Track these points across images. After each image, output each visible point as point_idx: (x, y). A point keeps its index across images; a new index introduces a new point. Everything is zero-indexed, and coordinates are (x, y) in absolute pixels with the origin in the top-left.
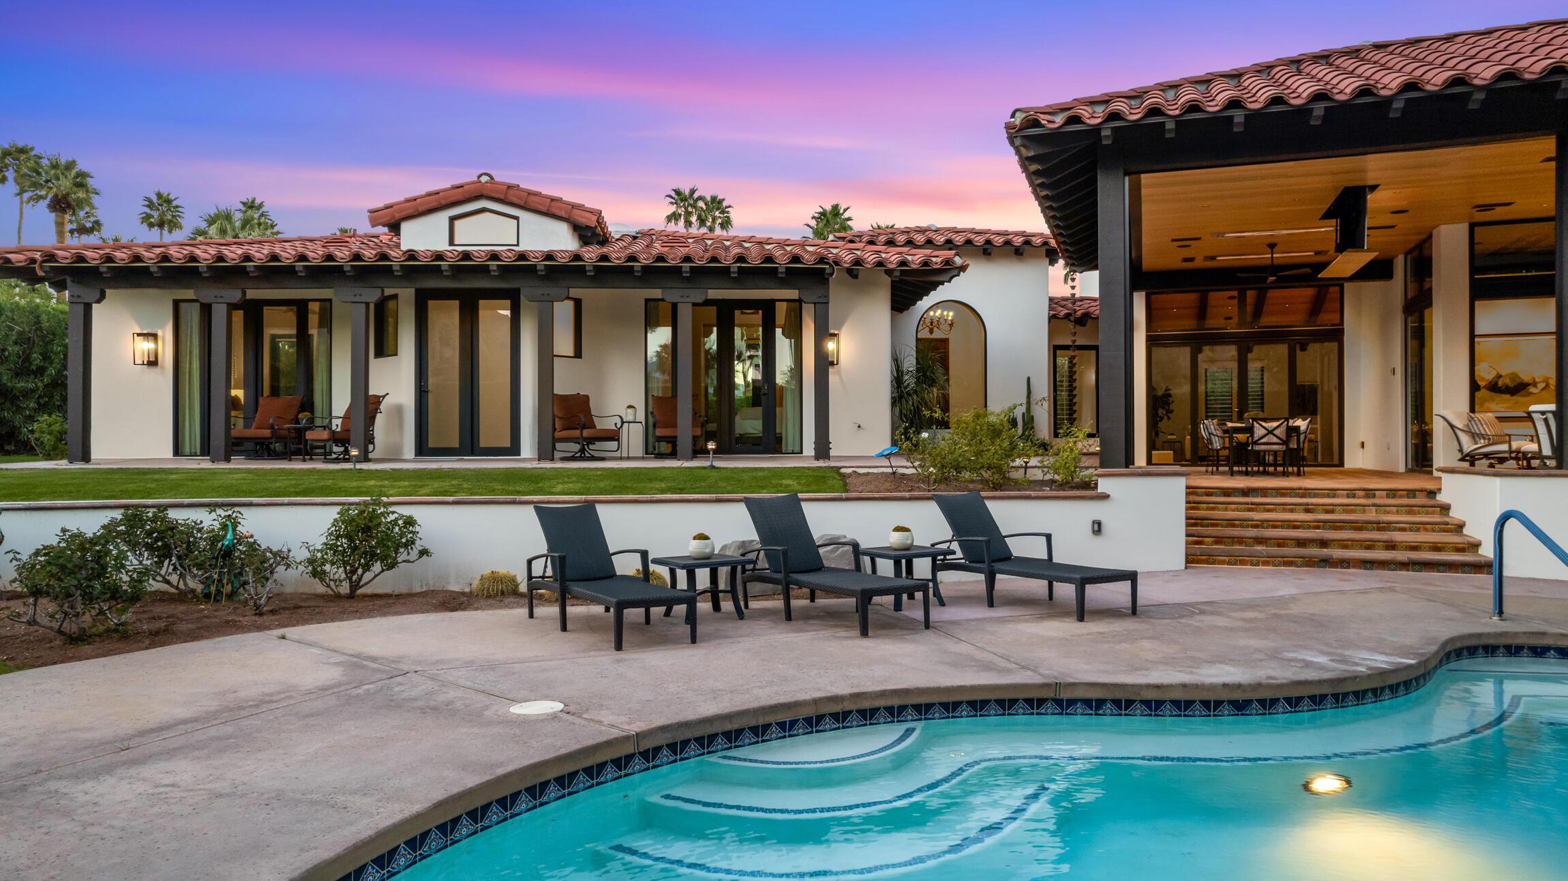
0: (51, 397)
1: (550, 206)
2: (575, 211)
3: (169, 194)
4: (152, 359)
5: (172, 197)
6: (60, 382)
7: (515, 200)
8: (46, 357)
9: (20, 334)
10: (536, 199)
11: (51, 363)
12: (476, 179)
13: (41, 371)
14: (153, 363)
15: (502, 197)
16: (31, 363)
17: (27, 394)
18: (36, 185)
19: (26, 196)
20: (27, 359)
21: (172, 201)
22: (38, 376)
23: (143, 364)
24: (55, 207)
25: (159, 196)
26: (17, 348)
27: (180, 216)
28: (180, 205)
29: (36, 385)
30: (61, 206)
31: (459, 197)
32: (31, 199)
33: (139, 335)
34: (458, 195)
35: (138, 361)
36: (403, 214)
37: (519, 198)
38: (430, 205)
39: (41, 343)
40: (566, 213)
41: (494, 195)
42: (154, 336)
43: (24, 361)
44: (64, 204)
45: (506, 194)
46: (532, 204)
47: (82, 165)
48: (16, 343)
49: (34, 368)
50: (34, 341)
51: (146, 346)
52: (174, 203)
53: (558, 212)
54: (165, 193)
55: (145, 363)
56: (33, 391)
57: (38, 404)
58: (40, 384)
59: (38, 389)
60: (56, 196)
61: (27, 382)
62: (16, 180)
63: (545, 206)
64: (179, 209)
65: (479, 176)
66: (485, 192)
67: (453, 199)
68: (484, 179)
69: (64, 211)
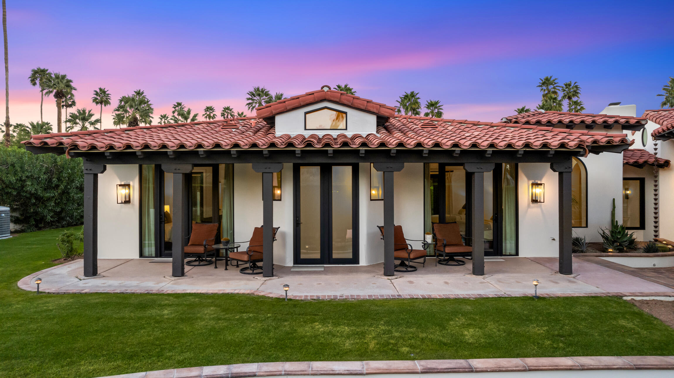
0: (62, 199)
1: (367, 106)
2: (382, 108)
3: (104, 89)
4: (127, 199)
5: (106, 90)
6: (66, 191)
7: (346, 102)
8: (59, 179)
9: (46, 168)
10: (358, 101)
11: (62, 183)
12: (320, 89)
13: (57, 186)
14: (127, 201)
15: (338, 100)
16: (52, 183)
17: (49, 199)
18: (49, 87)
19: (45, 92)
20: (50, 180)
21: (106, 92)
22: (56, 189)
23: (122, 203)
24: (57, 96)
25: (100, 89)
26: (45, 177)
27: (109, 99)
28: (109, 93)
29: (55, 194)
30: (60, 96)
31: (311, 100)
32: (47, 93)
33: (120, 185)
34: (311, 99)
35: (120, 201)
36: (278, 111)
37: (348, 100)
38: (294, 105)
39: (57, 173)
40: (377, 109)
41: (332, 99)
42: (128, 186)
43: (48, 182)
44: (61, 94)
45: (340, 98)
46: (356, 105)
47: (69, 77)
48: (45, 173)
49: (54, 185)
50: (53, 171)
51: (124, 192)
52: (107, 93)
53: (372, 110)
54: (102, 88)
55: (123, 202)
56: (53, 197)
57: (55, 203)
58: (56, 194)
59: (55, 196)
60: (58, 91)
61: (50, 193)
62: (40, 85)
63: (364, 106)
64: (109, 95)
65: (322, 88)
66: (327, 97)
67: (308, 102)
68: (326, 89)
69: (61, 98)
